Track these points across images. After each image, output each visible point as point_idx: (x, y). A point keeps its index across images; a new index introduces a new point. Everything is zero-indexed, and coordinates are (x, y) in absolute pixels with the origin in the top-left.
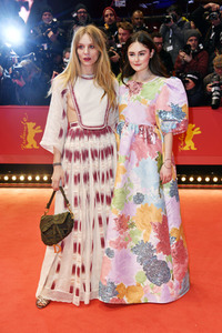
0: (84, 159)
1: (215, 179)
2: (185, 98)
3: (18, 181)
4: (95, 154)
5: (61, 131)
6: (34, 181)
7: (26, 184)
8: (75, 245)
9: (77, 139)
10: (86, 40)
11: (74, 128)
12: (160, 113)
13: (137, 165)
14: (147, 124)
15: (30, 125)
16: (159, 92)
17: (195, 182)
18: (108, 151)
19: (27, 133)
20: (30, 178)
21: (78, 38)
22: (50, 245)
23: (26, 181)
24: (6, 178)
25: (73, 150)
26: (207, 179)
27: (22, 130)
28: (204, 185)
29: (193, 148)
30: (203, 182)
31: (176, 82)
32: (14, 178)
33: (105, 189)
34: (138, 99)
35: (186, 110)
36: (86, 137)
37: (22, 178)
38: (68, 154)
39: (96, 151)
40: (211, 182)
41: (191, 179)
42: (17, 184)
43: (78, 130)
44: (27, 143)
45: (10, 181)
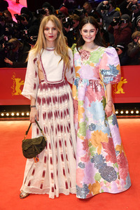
0: (48, 103)
1: (137, 112)
2: (118, 61)
3: (10, 116)
4: (55, 100)
5: (35, 85)
6: (20, 116)
7: (16, 118)
8: (45, 158)
9: (44, 90)
10: (50, 24)
11: (42, 83)
12: (102, 71)
13: (90, 106)
14: (94, 79)
15: (17, 80)
16: (101, 58)
17: (124, 114)
18: (65, 97)
19: (15, 85)
20: (18, 114)
21: (45, 23)
22: (29, 158)
23: (15, 116)
24: (3, 115)
25: (41, 98)
26: (132, 112)
27: (12, 83)
28: (130, 116)
29: (122, 92)
30: (130, 114)
31: (111, 50)
32: (8, 114)
33: (63, 122)
34: (88, 63)
35: (119, 69)
36: (49, 89)
37: (13, 114)
38: (39, 100)
39: (56, 98)
40: (135, 114)
41: (122, 112)
42: (10, 118)
43: (44, 84)
44: (15, 92)
45: (5, 116)
